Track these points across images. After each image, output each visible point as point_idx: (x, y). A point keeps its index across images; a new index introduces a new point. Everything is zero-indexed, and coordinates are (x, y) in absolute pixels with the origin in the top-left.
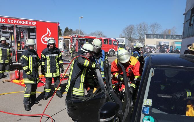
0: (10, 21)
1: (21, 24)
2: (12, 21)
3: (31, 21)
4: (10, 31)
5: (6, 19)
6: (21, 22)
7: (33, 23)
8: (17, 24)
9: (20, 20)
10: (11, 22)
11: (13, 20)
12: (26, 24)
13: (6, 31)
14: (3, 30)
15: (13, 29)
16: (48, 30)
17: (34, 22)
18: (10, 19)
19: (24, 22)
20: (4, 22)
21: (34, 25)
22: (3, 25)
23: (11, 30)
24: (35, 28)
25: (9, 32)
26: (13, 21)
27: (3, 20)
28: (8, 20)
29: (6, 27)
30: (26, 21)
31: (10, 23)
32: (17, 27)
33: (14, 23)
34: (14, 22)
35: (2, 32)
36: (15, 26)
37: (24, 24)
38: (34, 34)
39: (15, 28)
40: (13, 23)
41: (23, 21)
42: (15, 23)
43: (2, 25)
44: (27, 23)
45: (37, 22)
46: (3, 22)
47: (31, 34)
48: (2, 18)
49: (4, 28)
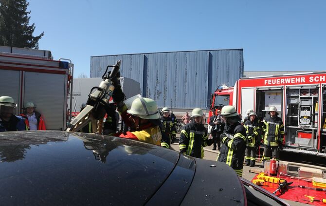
0: (314, 79)
2: (317, 79)
4: (313, 96)
5: (307, 77)
10: (316, 81)
11: (319, 76)
13: (306, 96)
14: (303, 96)
15: (318, 93)
18: (314, 76)
20: (304, 81)
22: (302, 87)
23: (314, 94)
25: (311, 98)
26: (319, 79)
27: (303, 79)
28: (310, 78)
29: (308, 89)
31: (314, 82)
32: (325, 88)
33: (321, 80)
34: (321, 78)
36: (321, 86)
39: (320, 91)
40: (319, 82)
42: (322, 82)
43: (300, 88)
46: (303, 83)
48: (300, 77)
49: (304, 91)
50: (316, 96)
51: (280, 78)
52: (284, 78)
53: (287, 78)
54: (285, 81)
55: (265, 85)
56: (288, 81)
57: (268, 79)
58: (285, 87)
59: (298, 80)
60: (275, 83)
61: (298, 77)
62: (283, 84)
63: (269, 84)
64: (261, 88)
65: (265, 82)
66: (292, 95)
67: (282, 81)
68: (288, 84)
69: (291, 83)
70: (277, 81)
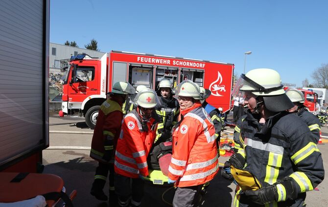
0: (176, 63)
1: (188, 67)
2: (178, 63)
3: (200, 62)
4: (173, 76)
5: (172, 60)
6: (188, 64)
7: (201, 65)
8: (183, 66)
9: (186, 61)
11: (179, 61)
12: (193, 67)
13: (168, 75)
14: (166, 75)
15: (177, 73)
16: (219, 75)
17: (203, 63)
18: (176, 61)
19: (191, 64)
21: (203, 68)
22: (168, 67)
23: (174, 74)
24: (203, 73)
25: (171, 78)
27: (169, 62)
28: (174, 61)
29: (170, 70)
30: (193, 62)
31: (176, 65)
32: (182, 71)
34: (180, 63)
35: (165, 77)
36: (180, 69)
37: (191, 67)
38: (201, 80)
39: (179, 72)
40: (179, 66)
41: (189, 62)
42: (181, 66)
43: (166, 68)
44: (195, 65)
45: (207, 63)
46: (169, 65)
47: (197, 80)
48: (167, 59)
49: (167, 72)
50: (175, 76)
51: (152, 58)
52: (155, 58)
53: (157, 58)
54: (155, 61)
55: (138, 62)
56: (157, 61)
57: (141, 57)
58: (155, 67)
59: (165, 62)
60: (147, 61)
61: (165, 59)
62: (153, 63)
63: (142, 61)
64: (134, 64)
65: (138, 59)
66: (159, 74)
67: (153, 60)
68: (157, 63)
69: (160, 64)
70: (149, 60)
